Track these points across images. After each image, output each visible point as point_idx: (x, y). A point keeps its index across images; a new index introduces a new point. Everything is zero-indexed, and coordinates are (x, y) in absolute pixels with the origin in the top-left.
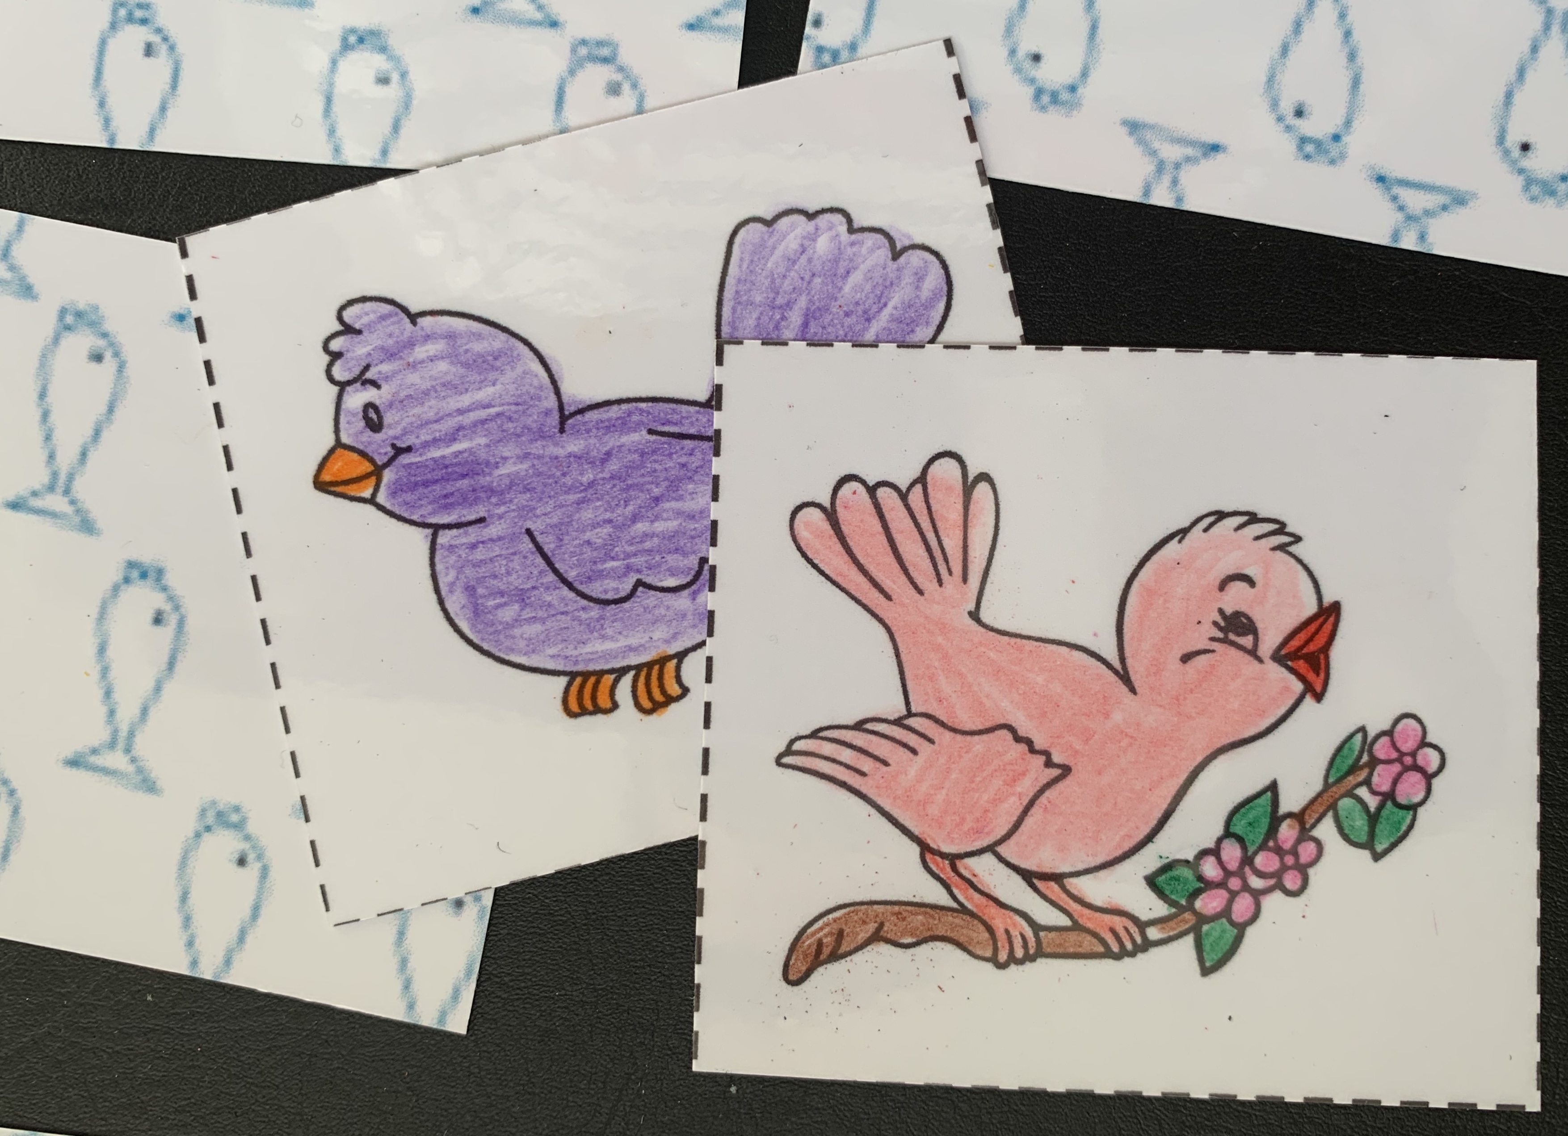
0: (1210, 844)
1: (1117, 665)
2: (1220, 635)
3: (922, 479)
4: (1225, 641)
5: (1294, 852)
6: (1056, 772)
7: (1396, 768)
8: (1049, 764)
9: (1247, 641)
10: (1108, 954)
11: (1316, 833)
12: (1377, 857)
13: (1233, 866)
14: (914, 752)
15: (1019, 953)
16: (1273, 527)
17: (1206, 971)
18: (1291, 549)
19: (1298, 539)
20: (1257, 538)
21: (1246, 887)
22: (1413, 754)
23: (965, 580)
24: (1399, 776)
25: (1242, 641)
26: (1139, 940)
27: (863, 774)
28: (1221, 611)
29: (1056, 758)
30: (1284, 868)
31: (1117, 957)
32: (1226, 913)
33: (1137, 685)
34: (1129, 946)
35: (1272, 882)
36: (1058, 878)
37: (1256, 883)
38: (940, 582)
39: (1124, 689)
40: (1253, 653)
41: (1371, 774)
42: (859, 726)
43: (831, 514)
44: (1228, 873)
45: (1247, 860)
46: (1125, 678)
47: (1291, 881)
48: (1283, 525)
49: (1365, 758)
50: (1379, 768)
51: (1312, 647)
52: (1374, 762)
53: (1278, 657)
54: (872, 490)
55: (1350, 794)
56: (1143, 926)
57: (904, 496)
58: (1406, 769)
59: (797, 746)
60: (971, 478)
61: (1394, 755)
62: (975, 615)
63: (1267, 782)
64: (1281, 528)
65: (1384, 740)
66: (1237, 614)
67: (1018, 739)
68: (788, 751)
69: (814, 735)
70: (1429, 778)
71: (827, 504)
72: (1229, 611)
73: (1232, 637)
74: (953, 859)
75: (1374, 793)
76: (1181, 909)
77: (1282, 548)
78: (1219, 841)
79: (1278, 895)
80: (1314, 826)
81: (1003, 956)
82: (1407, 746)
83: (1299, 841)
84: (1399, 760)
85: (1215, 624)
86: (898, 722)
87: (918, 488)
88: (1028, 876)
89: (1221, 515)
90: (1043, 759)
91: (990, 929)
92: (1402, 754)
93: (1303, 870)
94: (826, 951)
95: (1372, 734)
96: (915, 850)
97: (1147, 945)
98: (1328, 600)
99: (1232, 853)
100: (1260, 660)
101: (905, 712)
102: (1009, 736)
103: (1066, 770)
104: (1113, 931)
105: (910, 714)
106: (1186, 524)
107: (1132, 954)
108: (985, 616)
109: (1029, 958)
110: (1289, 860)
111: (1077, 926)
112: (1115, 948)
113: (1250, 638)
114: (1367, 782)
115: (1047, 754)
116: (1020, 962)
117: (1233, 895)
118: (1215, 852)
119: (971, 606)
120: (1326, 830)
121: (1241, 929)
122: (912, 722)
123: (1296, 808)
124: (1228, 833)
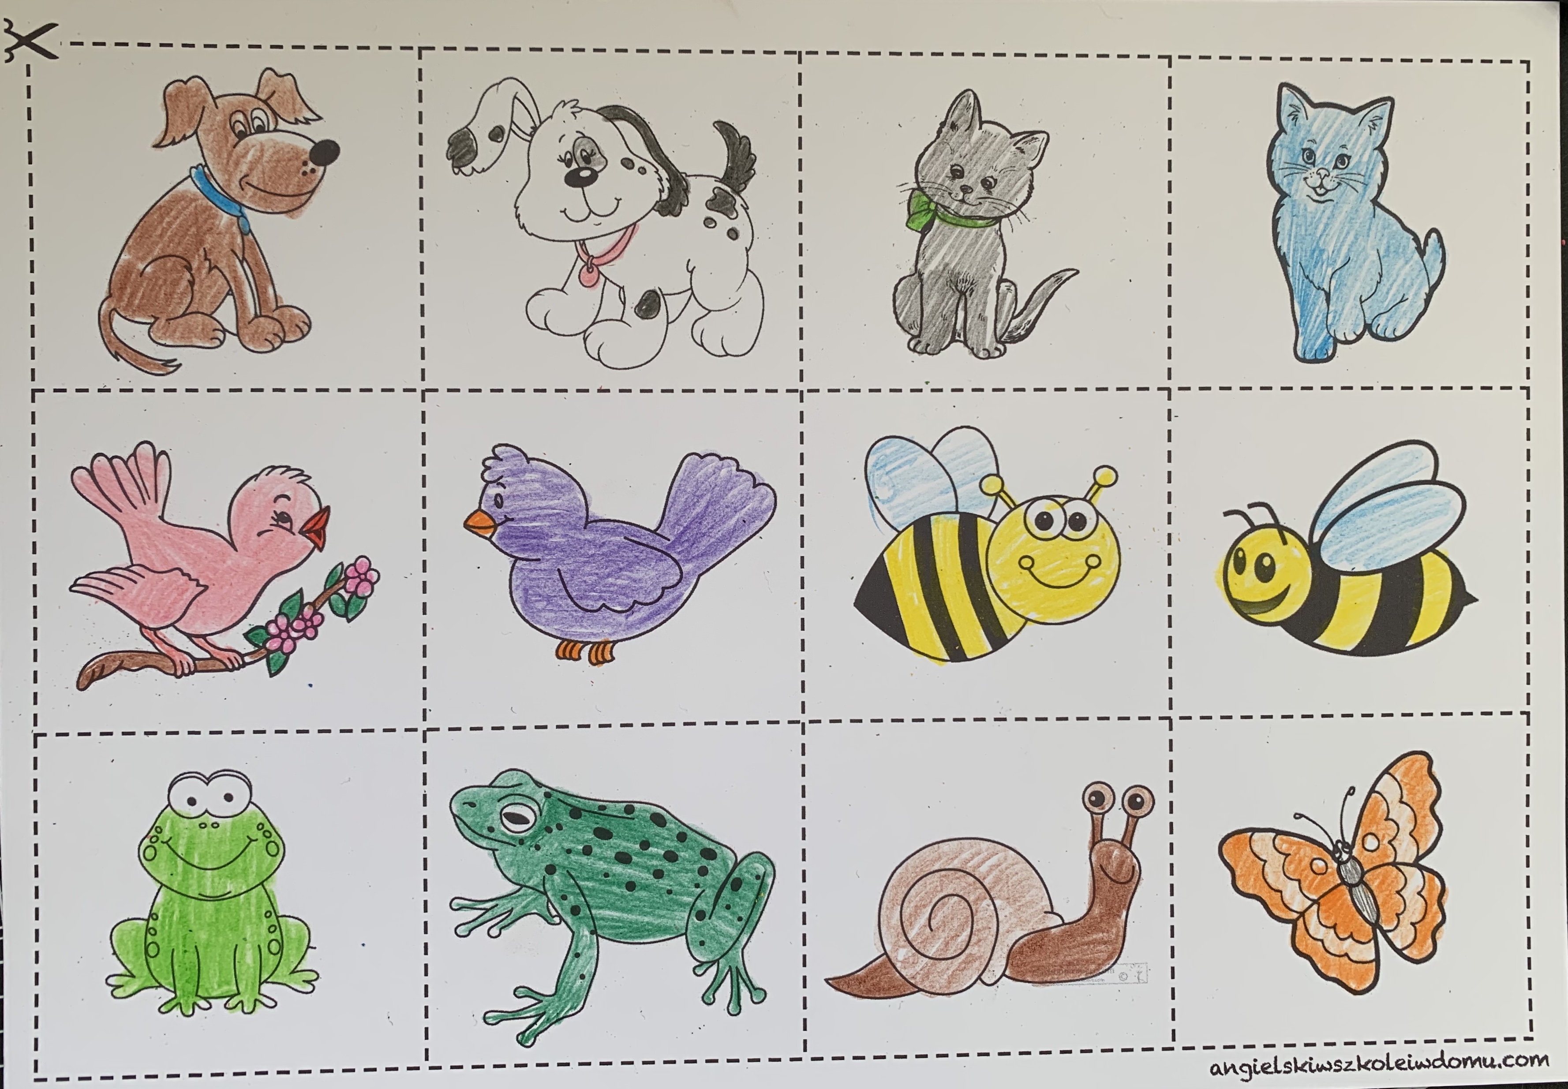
0: (273, 618)
1: (228, 538)
2: (275, 523)
3: (134, 454)
4: (277, 525)
5: (311, 619)
6: (202, 588)
7: (358, 580)
8: (198, 585)
9: (287, 525)
10: (227, 669)
11: (320, 611)
12: (349, 621)
13: (283, 628)
14: (135, 582)
15: (187, 671)
16: (297, 472)
17: (272, 675)
18: (307, 482)
19: (309, 478)
20: (291, 478)
21: (289, 637)
22: (365, 574)
23: (156, 501)
24: (359, 584)
25: (284, 525)
26: (241, 663)
27: (111, 594)
28: (275, 512)
29: (201, 583)
30: (307, 627)
31: (231, 671)
32: (280, 648)
33: (237, 548)
34: (237, 665)
35: (301, 634)
36: (204, 637)
37: (294, 635)
38: (145, 503)
39: (232, 549)
40: (290, 530)
41: (345, 584)
42: (108, 571)
43: (91, 473)
44: (281, 631)
45: (290, 624)
46: (232, 544)
47: (310, 633)
48: (303, 471)
49: (343, 576)
50: (350, 581)
51: (317, 527)
52: (347, 578)
53: (301, 532)
54: (110, 460)
55: (336, 593)
56: (242, 656)
57: (126, 463)
58: (362, 581)
59: (79, 582)
60: (157, 453)
61: (356, 575)
62: (161, 518)
63: (298, 589)
64: (302, 473)
65: (352, 568)
66: (282, 513)
67: (184, 574)
68: (75, 585)
69: (87, 576)
70: (372, 584)
71: (89, 467)
72: (278, 512)
73: (280, 523)
74: (155, 630)
75: (347, 592)
76: (260, 648)
77: (302, 482)
78: (277, 616)
79: (304, 640)
80: (320, 608)
81: (179, 673)
82: (362, 571)
83: (313, 615)
84: (359, 577)
85: (272, 518)
86: (127, 569)
87: (133, 458)
88: (190, 636)
89: (274, 468)
90: (195, 583)
91: (173, 661)
92: (360, 574)
93: (315, 628)
94: (97, 674)
95: (346, 565)
96: (138, 627)
97: (245, 664)
98: (324, 506)
99: (282, 621)
100: (294, 534)
101: (130, 564)
102: (180, 573)
103: (206, 587)
104: (229, 659)
105: (133, 565)
106: (258, 472)
107: (238, 669)
108: (166, 518)
109: (191, 673)
110: (309, 624)
111: (212, 658)
112: (230, 667)
113: (289, 524)
114: (344, 587)
115: (197, 580)
116: (187, 675)
117: (284, 640)
118: (275, 621)
119: (160, 514)
120: (325, 609)
121: (288, 655)
122: (133, 568)
123: (311, 600)
124: (280, 613)
